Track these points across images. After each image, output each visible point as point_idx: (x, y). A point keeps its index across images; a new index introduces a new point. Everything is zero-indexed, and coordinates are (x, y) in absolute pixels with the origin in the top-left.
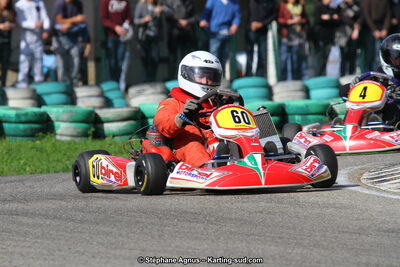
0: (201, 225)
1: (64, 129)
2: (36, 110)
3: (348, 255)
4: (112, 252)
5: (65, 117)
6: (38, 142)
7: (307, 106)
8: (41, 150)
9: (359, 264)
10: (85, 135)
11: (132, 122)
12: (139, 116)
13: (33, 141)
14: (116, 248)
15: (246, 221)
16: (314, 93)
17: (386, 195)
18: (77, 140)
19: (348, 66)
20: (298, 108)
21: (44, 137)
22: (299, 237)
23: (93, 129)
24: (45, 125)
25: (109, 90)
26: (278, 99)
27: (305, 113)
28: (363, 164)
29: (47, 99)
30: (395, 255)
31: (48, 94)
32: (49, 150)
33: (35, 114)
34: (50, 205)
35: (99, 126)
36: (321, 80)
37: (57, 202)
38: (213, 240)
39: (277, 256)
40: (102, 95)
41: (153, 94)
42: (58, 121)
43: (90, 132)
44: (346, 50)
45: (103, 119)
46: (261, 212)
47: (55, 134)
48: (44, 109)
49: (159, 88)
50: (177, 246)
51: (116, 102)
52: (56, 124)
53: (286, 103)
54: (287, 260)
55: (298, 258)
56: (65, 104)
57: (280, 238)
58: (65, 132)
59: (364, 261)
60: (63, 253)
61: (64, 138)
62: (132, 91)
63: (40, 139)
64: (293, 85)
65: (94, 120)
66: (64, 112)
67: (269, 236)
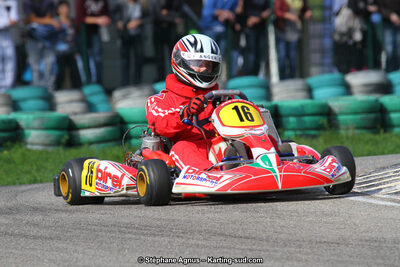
1: (35, 137)
5: (36, 124)
6: (5, 152)
7: (303, 107)
8: (9, 161)
10: (57, 143)
11: (109, 129)
12: (118, 121)
16: (317, 93)
18: (50, 149)
20: (293, 109)
21: (12, 147)
23: (66, 137)
24: (13, 133)
25: (92, 94)
27: (299, 113)
29: (23, 105)
31: (24, 100)
32: (18, 161)
33: (4, 122)
35: (74, 133)
40: (84, 100)
41: (141, 96)
42: (28, 128)
43: (64, 140)
45: (78, 126)
47: (26, 144)
48: (13, 116)
49: (146, 90)
52: (27, 132)
56: (44, 110)
58: (37, 140)
62: (117, 94)
63: (8, 149)
64: (294, 84)
65: (68, 127)
66: (35, 119)
67: (238, 249)
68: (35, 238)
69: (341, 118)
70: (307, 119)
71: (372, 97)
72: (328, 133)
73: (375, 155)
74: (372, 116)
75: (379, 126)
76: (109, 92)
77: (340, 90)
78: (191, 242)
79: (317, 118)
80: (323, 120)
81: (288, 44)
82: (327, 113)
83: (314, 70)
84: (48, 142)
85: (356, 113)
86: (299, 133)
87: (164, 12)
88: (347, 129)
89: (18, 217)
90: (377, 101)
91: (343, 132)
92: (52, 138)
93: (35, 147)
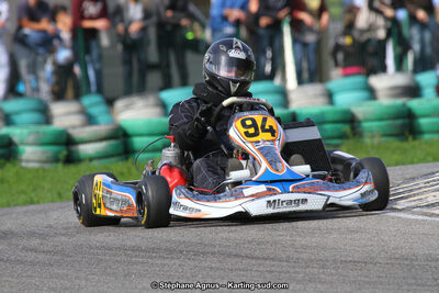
1: (30, 154)
5: (31, 139)
7: (323, 114)
8: (2, 181)
10: (55, 160)
11: (112, 142)
12: (120, 133)
16: (339, 98)
18: (47, 166)
21: (5, 165)
23: (65, 153)
24: (6, 150)
25: (92, 105)
26: (294, 106)
27: (320, 121)
29: (17, 119)
35: (74, 148)
41: (145, 106)
42: (22, 144)
43: (62, 156)
45: (77, 140)
47: (21, 161)
48: (6, 131)
49: (152, 99)
51: (102, 119)
52: (21, 148)
56: (39, 123)
62: (119, 104)
64: (314, 89)
65: (67, 141)
66: (30, 133)
68: (33, 264)
69: (366, 125)
70: (328, 127)
71: (400, 101)
72: (351, 142)
73: (403, 164)
74: (399, 122)
75: (407, 133)
76: (110, 102)
77: (363, 94)
78: (204, 264)
79: (339, 126)
80: (346, 128)
81: (305, 45)
82: (350, 120)
84: (44, 158)
85: (380, 119)
87: (169, 14)
88: (373, 136)
89: (14, 241)
90: (404, 105)
91: (367, 140)
92: (49, 155)
93: (31, 165)
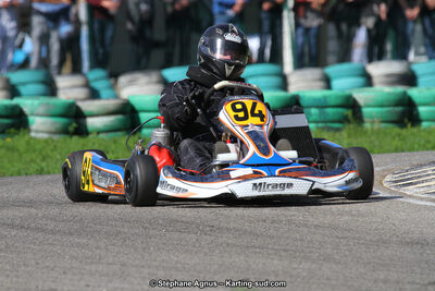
0: (193, 236)
1: (40, 125)
2: (8, 102)
3: (363, 271)
4: (87, 267)
5: (41, 110)
6: (9, 140)
7: (325, 98)
8: (12, 149)
9: (376, 281)
10: (65, 131)
11: (120, 117)
12: (129, 109)
13: (4, 139)
14: (92, 263)
15: (246, 231)
16: (336, 83)
17: (411, 201)
18: (56, 137)
19: (376, 50)
20: (315, 100)
21: (16, 134)
22: (307, 250)
23: (74, 125)
24: (18, 120)
25: (96, 80)
26: (293, 90)
27: (322, 105)
28: (386, 164)
29: (22, 89)
30: (418, 271)
31: (24, 84)
32: (21, 149)
33: (6, 107)
34: (17, 213)
35: (81, 121)
36: (345, 67)
37: (26, 210)
38: (206, 254)
39: (280, 272)
40: (87, 85)
41: (148, 83)
42: (32, 114)
43: (71, 129)
44: (374, 33)
45: (86, 113)
46: (265, 221)
47: (29, 131)
48: (16, 101)
49: (154, 76)
50: (163, 261)
51: (104, 93)
52: (31, 119)
53: (301, 94)
54: (291, 276)
55: (305, 274)
56: (44, 95)
57: (285, 250)
58: (41, 128)
59: (382, 277)
60: (29, 269)
61: (40, 135)
62: (123, 80)
63: (11, 136)
64: (312, 74)
66: (40, 105)
67: (272, 249)
69: (365, 111)
70: (329, 110)
72: (352, 126)
73: (403, 151)
74: (400, 109)
75: (406, 120)
76: (114, 75)
77: (360, 80)
79: (340, 110)
80: (349, 112)
81: (307, 30)
82: (352, 105)
83: (331, 58)
84: (53, 129)
85: (381, 106)
86: (320, 125)
88: (373, 122)
90: (405, 93)
91: (367, 125)
92: (58, 126)
